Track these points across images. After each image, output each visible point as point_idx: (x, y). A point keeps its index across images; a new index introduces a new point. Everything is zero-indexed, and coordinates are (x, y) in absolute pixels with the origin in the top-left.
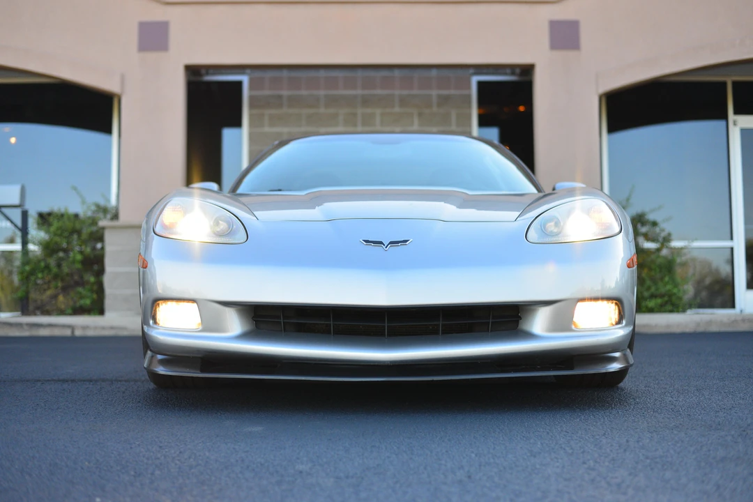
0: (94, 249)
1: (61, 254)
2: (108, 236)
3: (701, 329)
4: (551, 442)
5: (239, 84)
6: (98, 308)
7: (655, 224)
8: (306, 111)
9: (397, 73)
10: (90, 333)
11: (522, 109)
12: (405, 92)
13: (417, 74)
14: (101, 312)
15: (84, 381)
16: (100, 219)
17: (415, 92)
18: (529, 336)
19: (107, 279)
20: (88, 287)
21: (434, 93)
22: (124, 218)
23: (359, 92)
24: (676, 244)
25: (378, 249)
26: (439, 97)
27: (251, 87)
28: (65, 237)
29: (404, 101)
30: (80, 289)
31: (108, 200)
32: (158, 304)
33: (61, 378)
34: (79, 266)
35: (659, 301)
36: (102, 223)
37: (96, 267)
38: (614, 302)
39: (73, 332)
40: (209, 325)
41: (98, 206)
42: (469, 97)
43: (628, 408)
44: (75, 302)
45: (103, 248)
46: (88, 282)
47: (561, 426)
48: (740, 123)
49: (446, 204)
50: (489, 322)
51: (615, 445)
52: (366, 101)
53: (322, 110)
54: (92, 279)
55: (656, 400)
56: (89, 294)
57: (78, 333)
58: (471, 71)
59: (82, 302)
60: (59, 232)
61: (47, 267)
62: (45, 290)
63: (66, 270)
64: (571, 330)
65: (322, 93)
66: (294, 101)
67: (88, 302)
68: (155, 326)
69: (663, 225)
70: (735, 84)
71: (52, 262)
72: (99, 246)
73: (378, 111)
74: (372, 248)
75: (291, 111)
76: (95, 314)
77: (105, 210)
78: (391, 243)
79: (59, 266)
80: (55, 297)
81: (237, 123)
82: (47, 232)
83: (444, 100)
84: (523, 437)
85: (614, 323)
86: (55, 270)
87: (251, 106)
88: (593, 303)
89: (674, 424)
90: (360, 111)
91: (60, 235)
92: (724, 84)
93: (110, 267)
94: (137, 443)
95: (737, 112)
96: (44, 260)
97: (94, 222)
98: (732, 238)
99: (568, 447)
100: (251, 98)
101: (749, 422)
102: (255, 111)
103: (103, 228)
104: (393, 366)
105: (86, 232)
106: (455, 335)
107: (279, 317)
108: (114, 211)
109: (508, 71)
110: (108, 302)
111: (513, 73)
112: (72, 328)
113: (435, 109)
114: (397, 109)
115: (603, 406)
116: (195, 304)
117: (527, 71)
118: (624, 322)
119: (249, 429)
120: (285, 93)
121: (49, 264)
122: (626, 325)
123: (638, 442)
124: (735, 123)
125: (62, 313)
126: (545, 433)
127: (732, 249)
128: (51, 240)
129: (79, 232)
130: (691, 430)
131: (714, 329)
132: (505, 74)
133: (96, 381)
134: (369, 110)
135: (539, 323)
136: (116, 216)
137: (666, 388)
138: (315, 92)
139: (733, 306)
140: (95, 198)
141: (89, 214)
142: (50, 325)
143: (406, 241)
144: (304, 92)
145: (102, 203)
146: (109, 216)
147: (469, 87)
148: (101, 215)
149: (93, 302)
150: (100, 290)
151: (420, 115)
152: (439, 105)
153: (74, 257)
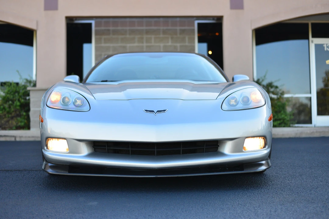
0: (26, 99)
1: (10, 102)
2: (31, 94)
3: (298, 136)
4: (234, 212)
5: (90, 25)
6: (27, 127)
7: (277, 87)
8: (120, 37)
9: (161, 19)
10: (23, 139)
11: (217, 34)
12: (165, 28)
13: (170, 20)
14: (29, 128)
15: (16, 171)
16: (28, 86)
17: (170, 28)
18: (223, 155)
19: (31, 114)
20: (23, 117)
21: (178, 28)
22: (39, 86)
23: (144, 28)
24: (286, 96)
25: (152, 114)
26: (181, 30)
27: (96, 26)
28: (12, 95)
29: (165, 32)
30: (19, 119)
31: (32, 78)
32: (49, 140)
33: (6, 169)
34: (18, 108)
35: (279, 122)
36: (28, 88)
37: (26, 108)
38: (262, 137)
39: (15, 139)
40: (72, 150)
41: (27, 80)
42: (194, 30)
43: (269, 188)
44: (17, 124)
45: (29, 99)
46: (23, 115)
47: (238, 201)
48: (315, 42)
49: (184, 90)
50: (204, 148)
51: (264, 213)
52: (148, 32)
53: (128, 36)
54: (24, 114)
55: (282, 182)
56: (23, 120)
57: (18, 139)
58: (195, 18)
59: (20, 124)
60: (9, 92)
61: (4, 108)
62: (4, 118)
63: (12, 109)
64: (242, 152)
65: (128, 28)
66: (115, 32)
67: (23, 124)
68: (47, 150)
69: (280, 88)
70: (312, 24)
71: (6, 106)
72: (28, 98)
73: (153, 36)
74: (149, 113)
75: (114, 36)
76: (26, 129)
77: (30, 82)
78: (158, 111)
79: (10, 107)
80: (8, 121)
81: (90, 41)
82: (4, 92)
83: (183, 32)
84: (221, 208)
85: (262, 147)
86: (8, 110)
87: (96, 34)
88: (252, 139)
89: (291, 199)
90: (145, 36)
91: (10, 94)
92: (307, 24)
93: (32, 109)
94: (36, 213)
95: (313, 37)
96: (2, 105)
97: (25, 87)
98: (311, 93)
99: (242, 215)
100: (96, 31)
101: (326, 198)
102: (98, 37)
103: (29, 91)
104: (159, 170)
105: (22, 92)
106: (188, 154)
107: (105, 146)
108: (34, 82)
109: (211, 18)
110: (32, 124)
111: (213, 19)
112: (15, 137)
113: (178, 35)
114: (161, 36)
115: (257, 186)
116: (66, 140)
117: (220, 19)
118: (267, 147)
119: (91, 204)
120: (111, 28)
121: (5, 107)
122: (268, 148)
123: (275, 211)
124: (312, 42)
125: (11, 129)
126: (231, 206)
127: (311, 98)
128: (6, 96)
129: (18, 92)
130: (300, 203)
131: (304, 136)
132: (210, 20)
133: (22, 171)
134: (149, 36)
135: (227, 148)
136: (35, 85)
137: (285, 174)
138: (125, 28)
139: (311, 123)
140: (26, 76)
141: (23, 84)
142: (5, 136)
143: (165, 110)
144: (119, 28)
145: (29, 79)
146: (32, 85)
147: (194, 25)
148: (28, 84)
149: (25, 124)
150: (28, 118)
151: (172, 38)
152: (180, 34)
153: (16, 103)
